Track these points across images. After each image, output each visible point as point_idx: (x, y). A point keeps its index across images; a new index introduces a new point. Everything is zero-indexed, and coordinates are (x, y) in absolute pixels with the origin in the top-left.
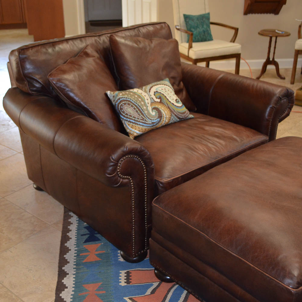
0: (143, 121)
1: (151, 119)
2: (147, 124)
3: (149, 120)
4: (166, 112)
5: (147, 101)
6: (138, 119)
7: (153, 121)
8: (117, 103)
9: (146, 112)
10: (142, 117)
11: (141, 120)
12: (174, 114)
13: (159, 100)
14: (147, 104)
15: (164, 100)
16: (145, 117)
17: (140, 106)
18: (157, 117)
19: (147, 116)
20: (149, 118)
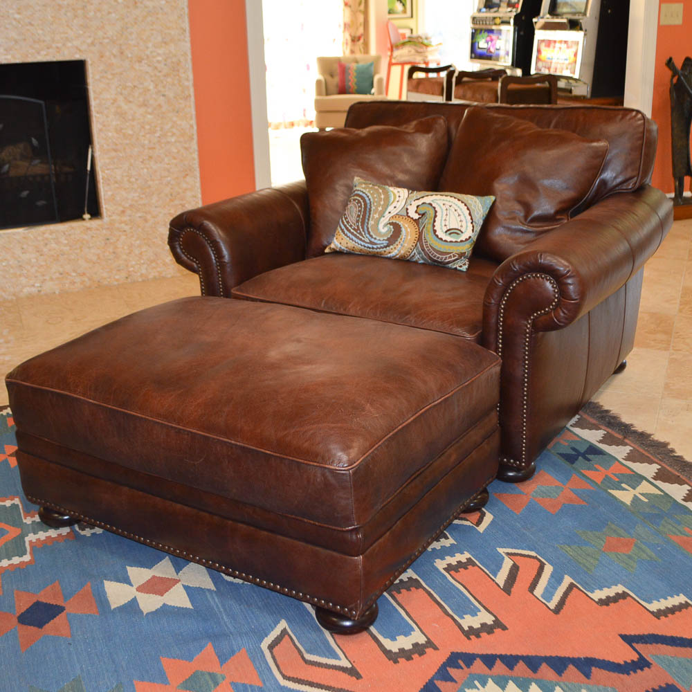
0: (355, 233)
1: (371, 236)
2: (361, 240)
3: (368, 236)
4: (409, 237)
5: (390, 208)
6: (351, 226)
7: (373, 240)
8: (356, 192)
9: (371, 222)
10: (358, 226)
11: (354, 229)
12: (422, 246)
13: (416, 216)
14: (387, 212)
15: (427, 221)
16: (363, 228)
17: (370, 210)
18: (385, 238)
19: (368, 229)
20: (369, 233)
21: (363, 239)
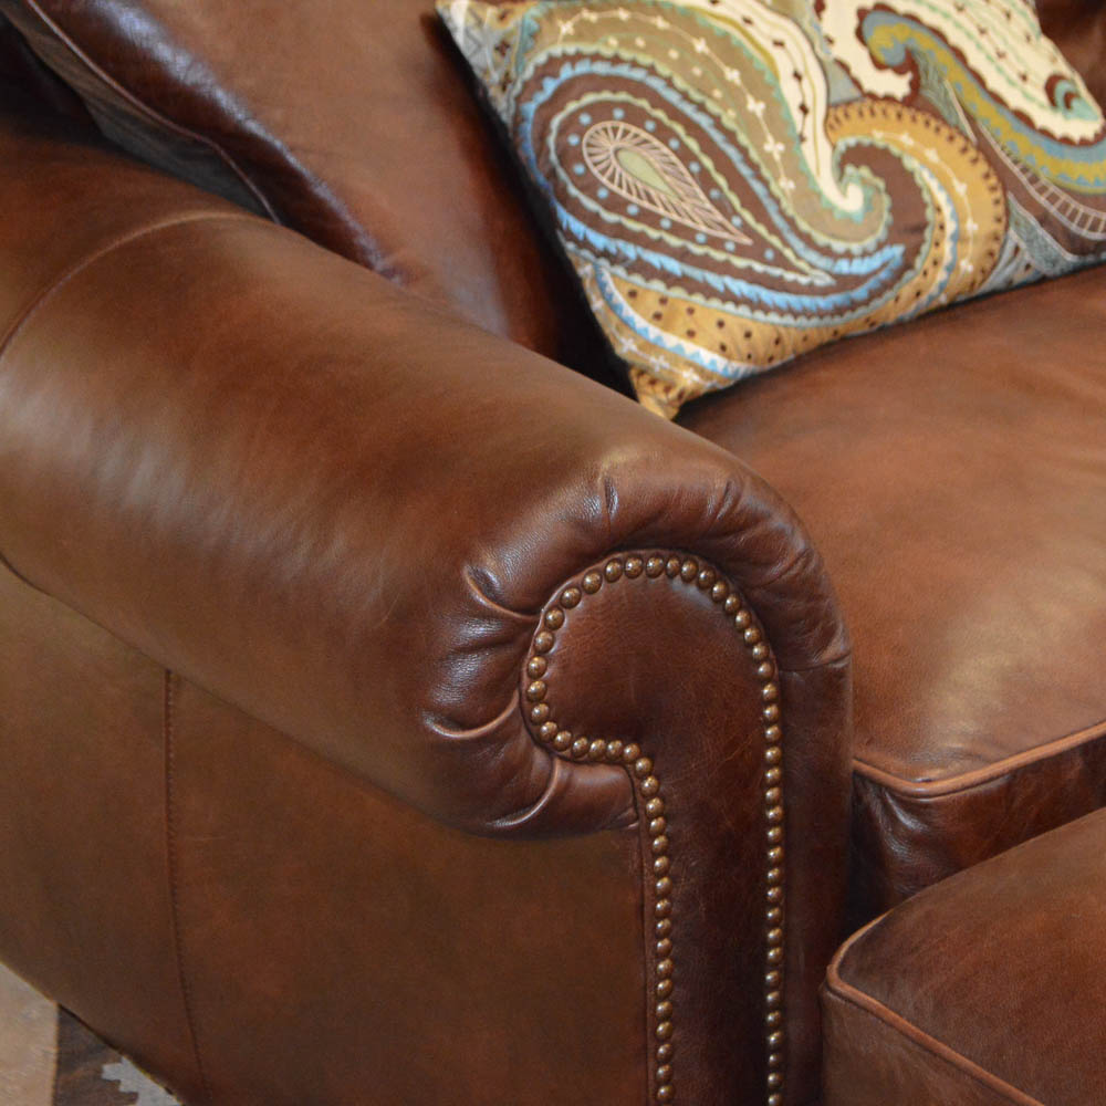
0: (758, 267)
1: (826, 251)
2: (791, 288)
3: (813, 256)
4: (961, 189)
5: (791, 93)
6: (717, 243)
7: (843, 267)
8: (531, 108)
9: (784, 185)
10: (746, 229)
11: (741, 251)
12: (1030, 204)
13: (899, 86)
14: (796, 114)
15: (947, 86)
16: (773, 229)
17: (731, 136)
18: (881, 233)
19: (791, 222)
20: (807, 240)
21: (803, 280)
